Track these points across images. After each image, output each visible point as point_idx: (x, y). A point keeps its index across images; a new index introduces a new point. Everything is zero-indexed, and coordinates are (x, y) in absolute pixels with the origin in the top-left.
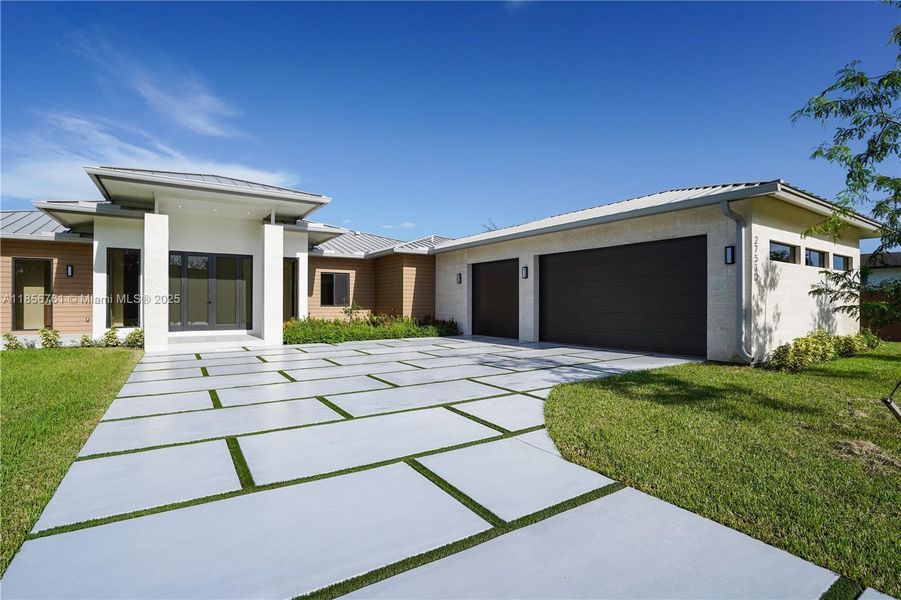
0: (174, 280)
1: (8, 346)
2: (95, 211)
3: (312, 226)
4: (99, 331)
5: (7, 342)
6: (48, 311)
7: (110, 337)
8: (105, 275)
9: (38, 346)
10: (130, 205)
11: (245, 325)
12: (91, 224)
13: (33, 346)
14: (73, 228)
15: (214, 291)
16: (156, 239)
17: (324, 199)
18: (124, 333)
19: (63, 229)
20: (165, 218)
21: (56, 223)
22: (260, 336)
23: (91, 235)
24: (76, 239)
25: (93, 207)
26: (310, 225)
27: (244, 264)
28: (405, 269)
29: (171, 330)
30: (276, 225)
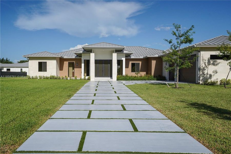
0: (96, 64)
2: (82, 53)
3: (125, 52)
4: (83, 77)
6: (73, 73)
7: (85, 78)
8: (84, 64)
9: (74, 79)
10: (88, 51)
11: (110, 76)
14: (77, 56)
15: (104, 68)
16: (92, 58)
18: (87, 77)
20: (94, 54)
22: (112, 79)
23: (81, 56)
24: (78, 58)
25: (81, 52)
26: (124, 52)
27: (110, 62)
28: (152, 61)
29: (95, 77)
30: (115, 53)
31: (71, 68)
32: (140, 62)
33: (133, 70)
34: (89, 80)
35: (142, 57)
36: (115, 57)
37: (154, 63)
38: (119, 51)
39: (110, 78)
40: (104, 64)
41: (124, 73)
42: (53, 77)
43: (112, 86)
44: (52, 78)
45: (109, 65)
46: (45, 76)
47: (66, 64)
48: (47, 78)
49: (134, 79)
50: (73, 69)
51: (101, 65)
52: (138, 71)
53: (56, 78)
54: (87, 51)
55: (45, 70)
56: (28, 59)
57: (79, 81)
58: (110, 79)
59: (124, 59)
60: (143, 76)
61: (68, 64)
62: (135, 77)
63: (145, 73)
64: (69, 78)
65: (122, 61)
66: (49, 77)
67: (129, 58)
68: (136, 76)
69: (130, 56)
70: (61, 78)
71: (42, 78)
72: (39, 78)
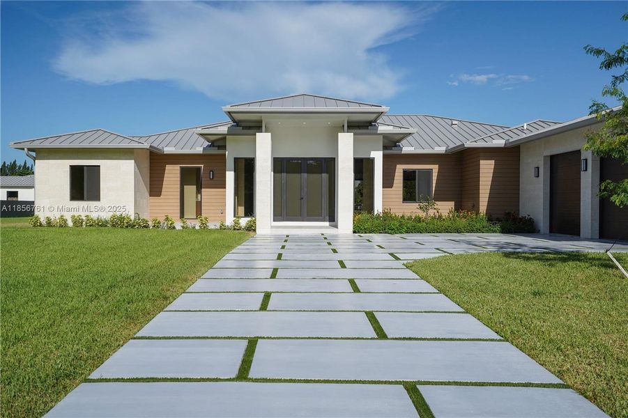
1: (183, 227)
2: (226, 132)
3: (382, 129)
4: (229, 220)
5: (182, 225)
6: (199, 205)
7: (236, 223)
8: (233, 173)
9: (197, 228)
10: (248, 126)
11: (327, 218)
12: (225, 138)
13: (194, 227)
14: (213, 144)
15: (306, 189)
16: (264, 149)
17: (384, 108)
18: (244, 222)
19: (207, 143)
20: (269, 135)
21: (202, 140)
22: (336, 227)
23: (224, 147)
24: (215, 151)
25: (223, 130)
26: (379, 128)
27: (328, 166)
28: (482, 162)
29: (274, 221)
30: (348, 132)
31: (190, 190)
32: (435, 168)
33: (409, 196)
34: (251, 233)
35: (441, 149)
36: (346, 148)
37: (487, 168)
38: (361, 126)
39: (327, 224)
40: (306, 174)
41: (378, 207)
42: (121, 219)
43: (335, 251)
44: (119, 223)
45: (325, 176)
46: (94, 216)
47: (172, 174)
48: (102, 224)
49: (419, 228)
50: (199, 191)
51: (295, 177)
52: (427, 199)
53: (131, 226)
54: (245, 128)
55: (96, 196)
56: (34, 154)
57: (216, 235)
58: (326, 227)
59: (378, 156)
60: (443, 215)
61: (179, 175)
62: (419, 220)
63: (451, 205)
64: (178, 226)
65: (372, 161)
66: (107, 222)
67: (394, 151)
68: (422, 214)
69: (399, 146)
70: (150, 223)
71: (82, 223)
72: (70, 224)
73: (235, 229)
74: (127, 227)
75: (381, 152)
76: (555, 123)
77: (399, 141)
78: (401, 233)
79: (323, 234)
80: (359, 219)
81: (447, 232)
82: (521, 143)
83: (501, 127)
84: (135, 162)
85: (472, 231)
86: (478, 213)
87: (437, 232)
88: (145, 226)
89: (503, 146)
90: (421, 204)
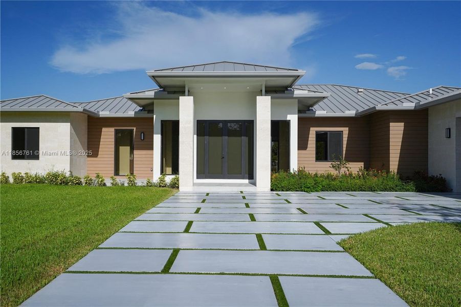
1: (112, 184)
2: (153, 97)
4: (156, 176)
5: (112, 182)
7: (162, 180)
8: (160, 135)
9: (126, 185)
11: (247, 175)
12: (152, 104)
13: (123, 184)
14: (144, 109)
16: (186, 112)
17: (300, 72)
18: (169, 179)
19: (139, 108)
20: (192, 98)
21: (134, 105)
23: (152, 112)
24: (145, 115)
25: (151, 94)
26: (296, 93)
27: (247, 128)
28: (391, 124)
29: (198, 178)
30: (265, 95)
31: (125, 150)
32: (345, 131)
33: (321, 155)
34: (175, 190)
35: (351, 113)
37: (397, 130)
38: (278, 90)
39: (246, 181)
40: (227, 137)
41: (294, 166)
42: (57, 176)
44: (55, 180)
45: (245, 139)
46: (33, 173)
47: (108, 135)
48: (40, 181)
50: (132, 152)
52: (339, 158)
53: (65, 182)
58: (245, 185)
59: (293, 119)
60: (353, 173)
62: (329, 177)
63: (361, 165)
65: (287, 123)
66: (44, 179)
67: (308, 115)
68: (334, 172)
69: (312, 110)
70: (82, 180)
71: (22, 180)
72: (11, 180)
73: (160, 186)
74: (61, 184)
75: (297, 115)
76: (458, 89)
77: (312, 106)
78: (317, 191)
79: (242, 192)
80: (276, 178)
81: (361, 190)
82: (430, 106)
83: (403, 94)
84: (71, 124)
85: (385, 190)
86: (388, 172)
87: (352, 191)
88: (77, 183)
89: (413, 108)
90: (333, 163)
